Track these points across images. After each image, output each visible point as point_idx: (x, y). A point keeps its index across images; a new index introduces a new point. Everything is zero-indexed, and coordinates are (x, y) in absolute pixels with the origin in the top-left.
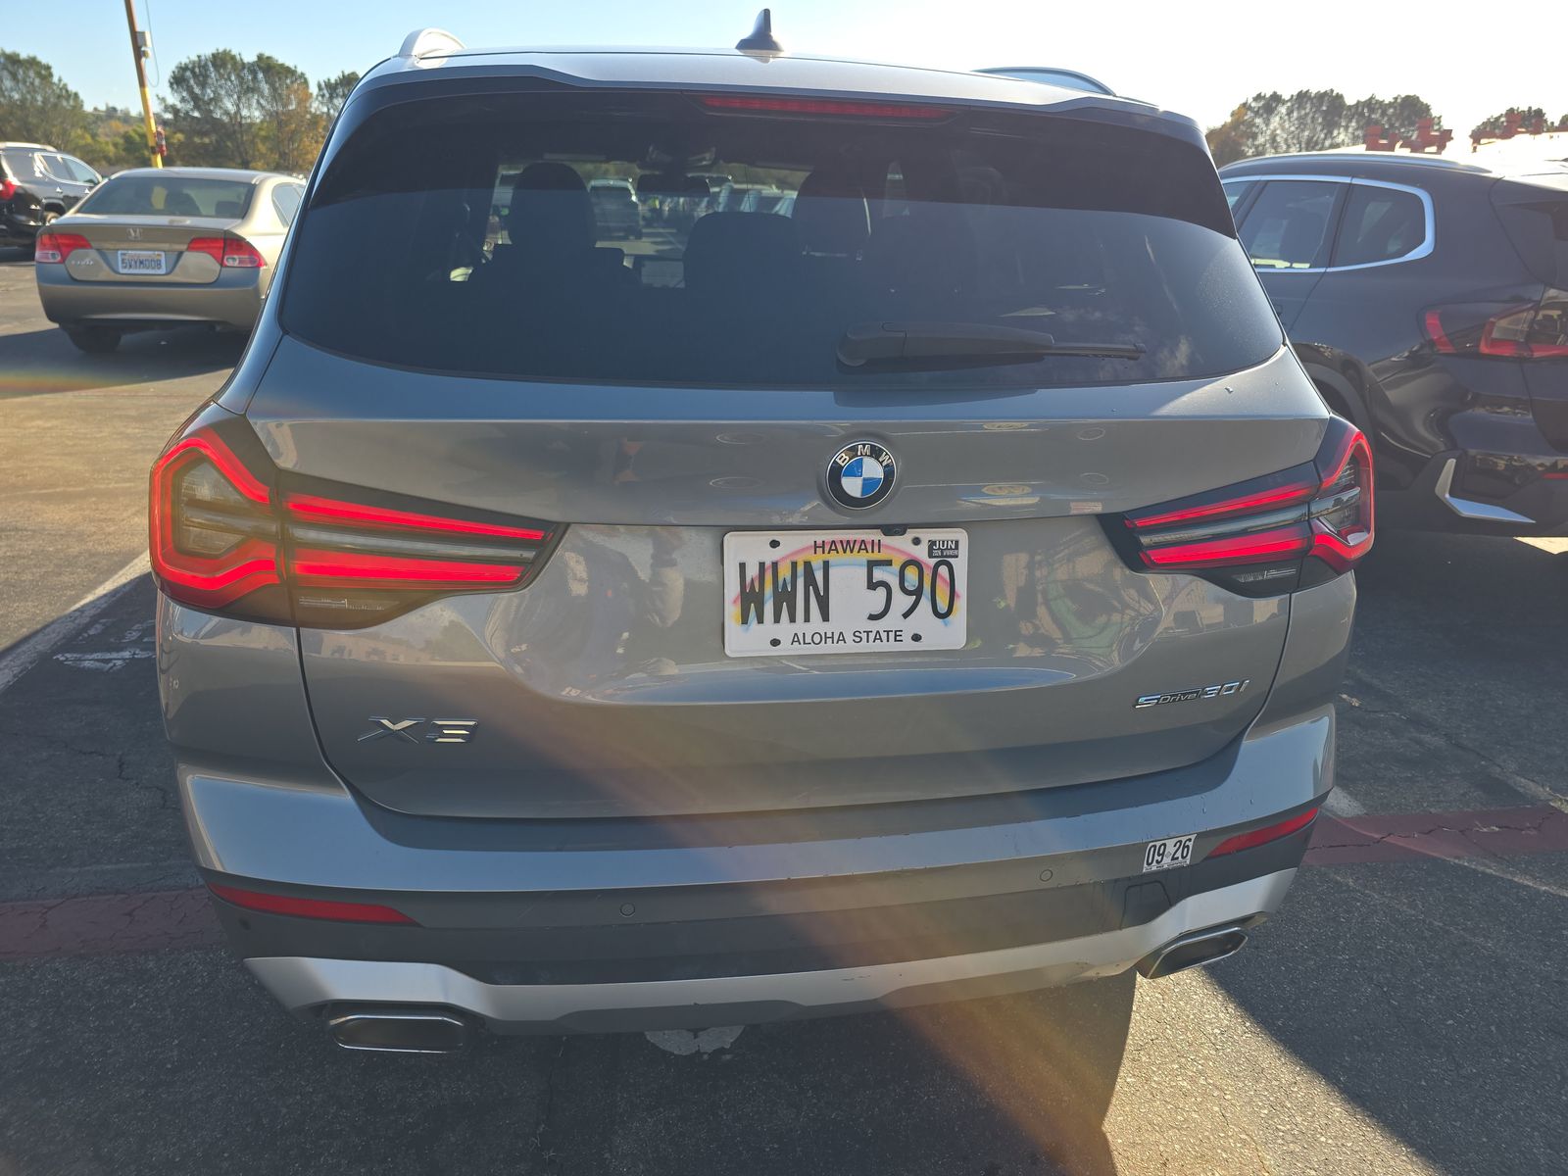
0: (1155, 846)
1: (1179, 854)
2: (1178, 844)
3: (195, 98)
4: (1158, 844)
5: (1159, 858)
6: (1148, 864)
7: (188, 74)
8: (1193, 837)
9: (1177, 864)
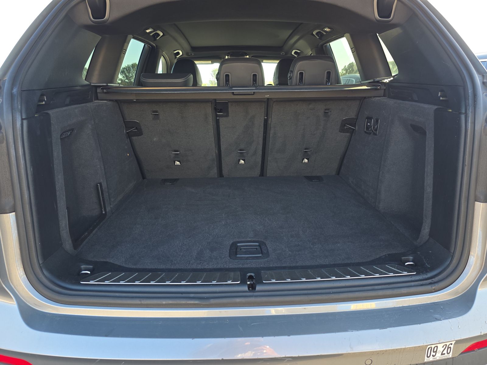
0: (431, 347)
1: (445, 352)
2: (445, 346)
3: (126, 76)
4: (433, 346)
5: (434, 354)
6: (428, 357)
7: (125, 70)
8: (453, 343)
9: (444, 357)
